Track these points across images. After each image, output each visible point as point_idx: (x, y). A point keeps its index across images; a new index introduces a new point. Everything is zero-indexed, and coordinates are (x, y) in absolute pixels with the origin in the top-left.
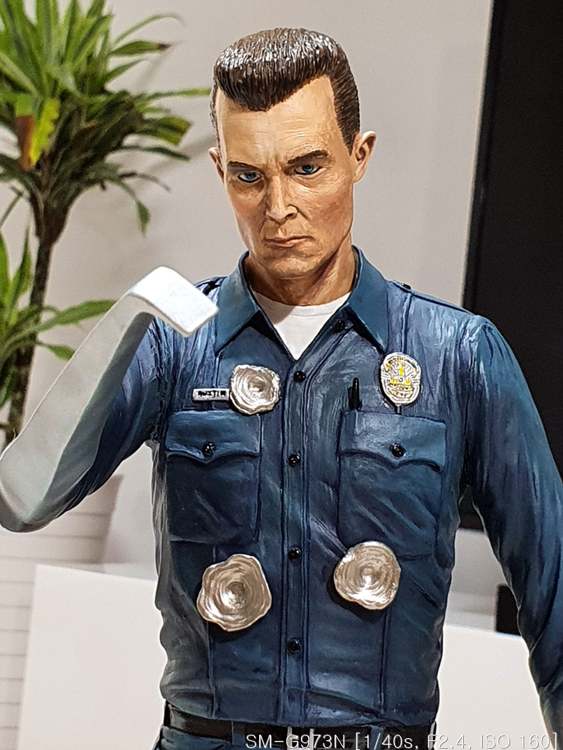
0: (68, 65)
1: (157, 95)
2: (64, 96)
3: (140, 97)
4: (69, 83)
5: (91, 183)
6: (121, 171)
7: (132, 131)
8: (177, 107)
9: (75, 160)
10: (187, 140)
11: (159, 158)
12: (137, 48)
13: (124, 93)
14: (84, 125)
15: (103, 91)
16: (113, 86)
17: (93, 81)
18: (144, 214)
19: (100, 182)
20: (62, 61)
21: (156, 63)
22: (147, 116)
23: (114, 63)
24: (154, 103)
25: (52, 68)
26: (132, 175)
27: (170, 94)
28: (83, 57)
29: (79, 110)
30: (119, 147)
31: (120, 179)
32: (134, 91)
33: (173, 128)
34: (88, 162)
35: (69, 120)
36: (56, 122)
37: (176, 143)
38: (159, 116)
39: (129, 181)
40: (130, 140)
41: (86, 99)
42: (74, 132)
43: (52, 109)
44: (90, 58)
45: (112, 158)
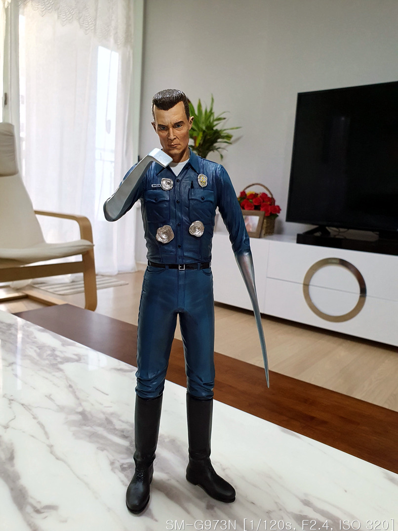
0: (204, 124)
1: (225, 130)
2: (204, 132)
3: (221, 131)
4: (204, 128)
5: (211, 150)
6: (217, 147)
7: (219, 138)
8: (230, 132)
9: (207, 145)
10: (232, 139)
11: (226, 144)
12: (219, 119)
13: (217, 130)
14: (209, 137)
15: (213, 129)
16: (215, 128)
17: (210, 127)
18: (222, 157)
19: (213, 150)
22: (222, 135)
24: (225, 132)
25: (201, 125)
26: (219, 148)
28: (208, 122)
29: (207, 134)
30: (216, 142)
31: (217, 149)
32: (219, 129)
33: (229, 137)
34: (210, 146)
35: (205, 137)
36: (202, 137)
37: (230, 140)
38: (225, 135)
39: (219, 150)
40: (219, 140)
41: (209, 132)
42: (206, 139)
43: (201, 134)
45: (215, 145)
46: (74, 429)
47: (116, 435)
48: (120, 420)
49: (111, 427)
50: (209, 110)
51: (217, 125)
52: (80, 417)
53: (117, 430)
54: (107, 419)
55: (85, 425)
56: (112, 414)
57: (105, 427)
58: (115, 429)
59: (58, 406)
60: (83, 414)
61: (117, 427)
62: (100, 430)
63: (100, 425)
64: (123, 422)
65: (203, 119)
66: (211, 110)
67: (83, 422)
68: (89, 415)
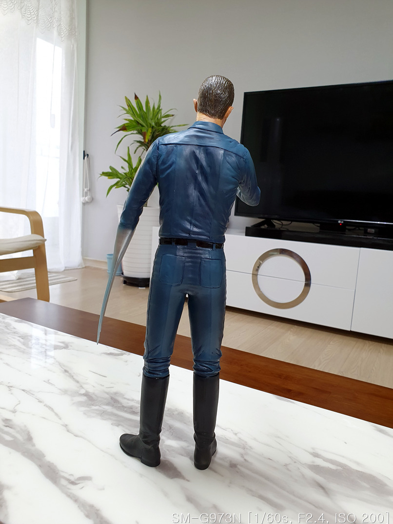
0: (153, 120)
2: (153, 127)
4: (153, 124)
12: (167, 116)
13: (165, 126)
14: (157, 134)
15: (161, 126)
16: (163, 125)
17: (158, 124)
20: (152, 120)
21: (172, 120)
23: (163, 119)
24: (172, 129)
25: (150, 121)
27: (175, 126)
28: (156, 119)
29: (156, 130)
32: (167, 126)
35: (154, 133)
36: (151, 133)
41: (157, 128)
43: (150, 130)
44: (158, 119)
47: (126, 411)
48: (125, 398)
50: (156, 107)
51: (164, 121)
52: (84, 399)
53: (125, 407)
55: (93, 405)
57: (113, 406)
59: (60, 389)
60: (86, 394)
61: (125, 405)
62: (108, 408)
63: (108, 404)
65: (151, 116)
66: (159, 107)
67: (90, 402)
68: (93, 396)
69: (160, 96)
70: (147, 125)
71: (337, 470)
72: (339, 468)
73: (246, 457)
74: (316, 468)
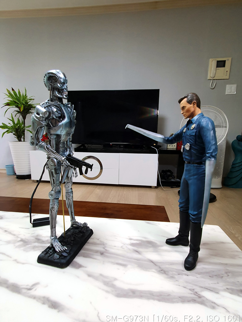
2: (24, 104)
5: (28, 113)
9: (26, 111)
12: (31, 99)
16: (29, 103)
17: (27, 103)
21: (33, 101)
23: (28, 101)
24: (33, 105)
25: (22, 101)
27: (35, 104)
29: (25, 106)
31: (31, 113)
32: (31, 104)
34: (27, 111)
40: (31, 109)
42: (25, 108)
43: (23, 106)
44: (26, 101)
45: (30, 111)
46: (22, 248)
49: (41, 241)
50: (24, 95)
51: (29, 102)
52: (22, 243)
54: (36, 239)
55: (27, 245)
56: (37, 236)
57: (38, 242)
58: (43, 241)
59: (6, 242)
60: (22, 240)
62: (36, 244)
63: (35, 242)
64: (45, 237)
65: (22, 99)
66: (26, 95)
67: (25, 244)
68: (26, 240)
69: (26, 90)
70: (21, 103)
71: (139, 243)
72: (140, 242)
73: (106, 249)
74: (132, 245)
